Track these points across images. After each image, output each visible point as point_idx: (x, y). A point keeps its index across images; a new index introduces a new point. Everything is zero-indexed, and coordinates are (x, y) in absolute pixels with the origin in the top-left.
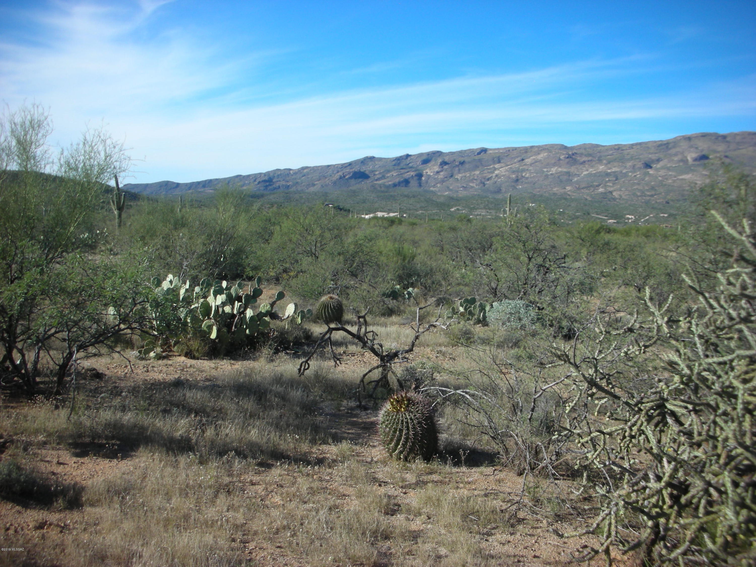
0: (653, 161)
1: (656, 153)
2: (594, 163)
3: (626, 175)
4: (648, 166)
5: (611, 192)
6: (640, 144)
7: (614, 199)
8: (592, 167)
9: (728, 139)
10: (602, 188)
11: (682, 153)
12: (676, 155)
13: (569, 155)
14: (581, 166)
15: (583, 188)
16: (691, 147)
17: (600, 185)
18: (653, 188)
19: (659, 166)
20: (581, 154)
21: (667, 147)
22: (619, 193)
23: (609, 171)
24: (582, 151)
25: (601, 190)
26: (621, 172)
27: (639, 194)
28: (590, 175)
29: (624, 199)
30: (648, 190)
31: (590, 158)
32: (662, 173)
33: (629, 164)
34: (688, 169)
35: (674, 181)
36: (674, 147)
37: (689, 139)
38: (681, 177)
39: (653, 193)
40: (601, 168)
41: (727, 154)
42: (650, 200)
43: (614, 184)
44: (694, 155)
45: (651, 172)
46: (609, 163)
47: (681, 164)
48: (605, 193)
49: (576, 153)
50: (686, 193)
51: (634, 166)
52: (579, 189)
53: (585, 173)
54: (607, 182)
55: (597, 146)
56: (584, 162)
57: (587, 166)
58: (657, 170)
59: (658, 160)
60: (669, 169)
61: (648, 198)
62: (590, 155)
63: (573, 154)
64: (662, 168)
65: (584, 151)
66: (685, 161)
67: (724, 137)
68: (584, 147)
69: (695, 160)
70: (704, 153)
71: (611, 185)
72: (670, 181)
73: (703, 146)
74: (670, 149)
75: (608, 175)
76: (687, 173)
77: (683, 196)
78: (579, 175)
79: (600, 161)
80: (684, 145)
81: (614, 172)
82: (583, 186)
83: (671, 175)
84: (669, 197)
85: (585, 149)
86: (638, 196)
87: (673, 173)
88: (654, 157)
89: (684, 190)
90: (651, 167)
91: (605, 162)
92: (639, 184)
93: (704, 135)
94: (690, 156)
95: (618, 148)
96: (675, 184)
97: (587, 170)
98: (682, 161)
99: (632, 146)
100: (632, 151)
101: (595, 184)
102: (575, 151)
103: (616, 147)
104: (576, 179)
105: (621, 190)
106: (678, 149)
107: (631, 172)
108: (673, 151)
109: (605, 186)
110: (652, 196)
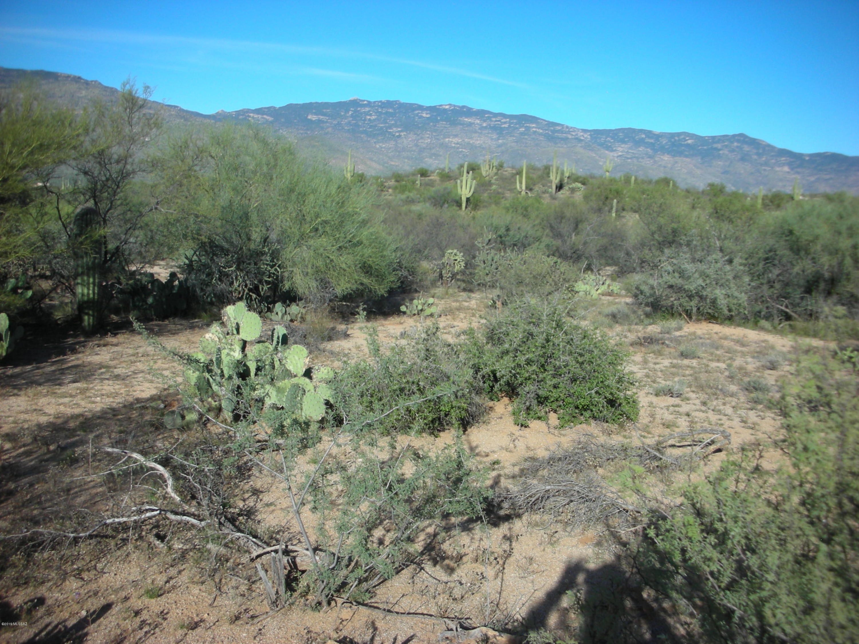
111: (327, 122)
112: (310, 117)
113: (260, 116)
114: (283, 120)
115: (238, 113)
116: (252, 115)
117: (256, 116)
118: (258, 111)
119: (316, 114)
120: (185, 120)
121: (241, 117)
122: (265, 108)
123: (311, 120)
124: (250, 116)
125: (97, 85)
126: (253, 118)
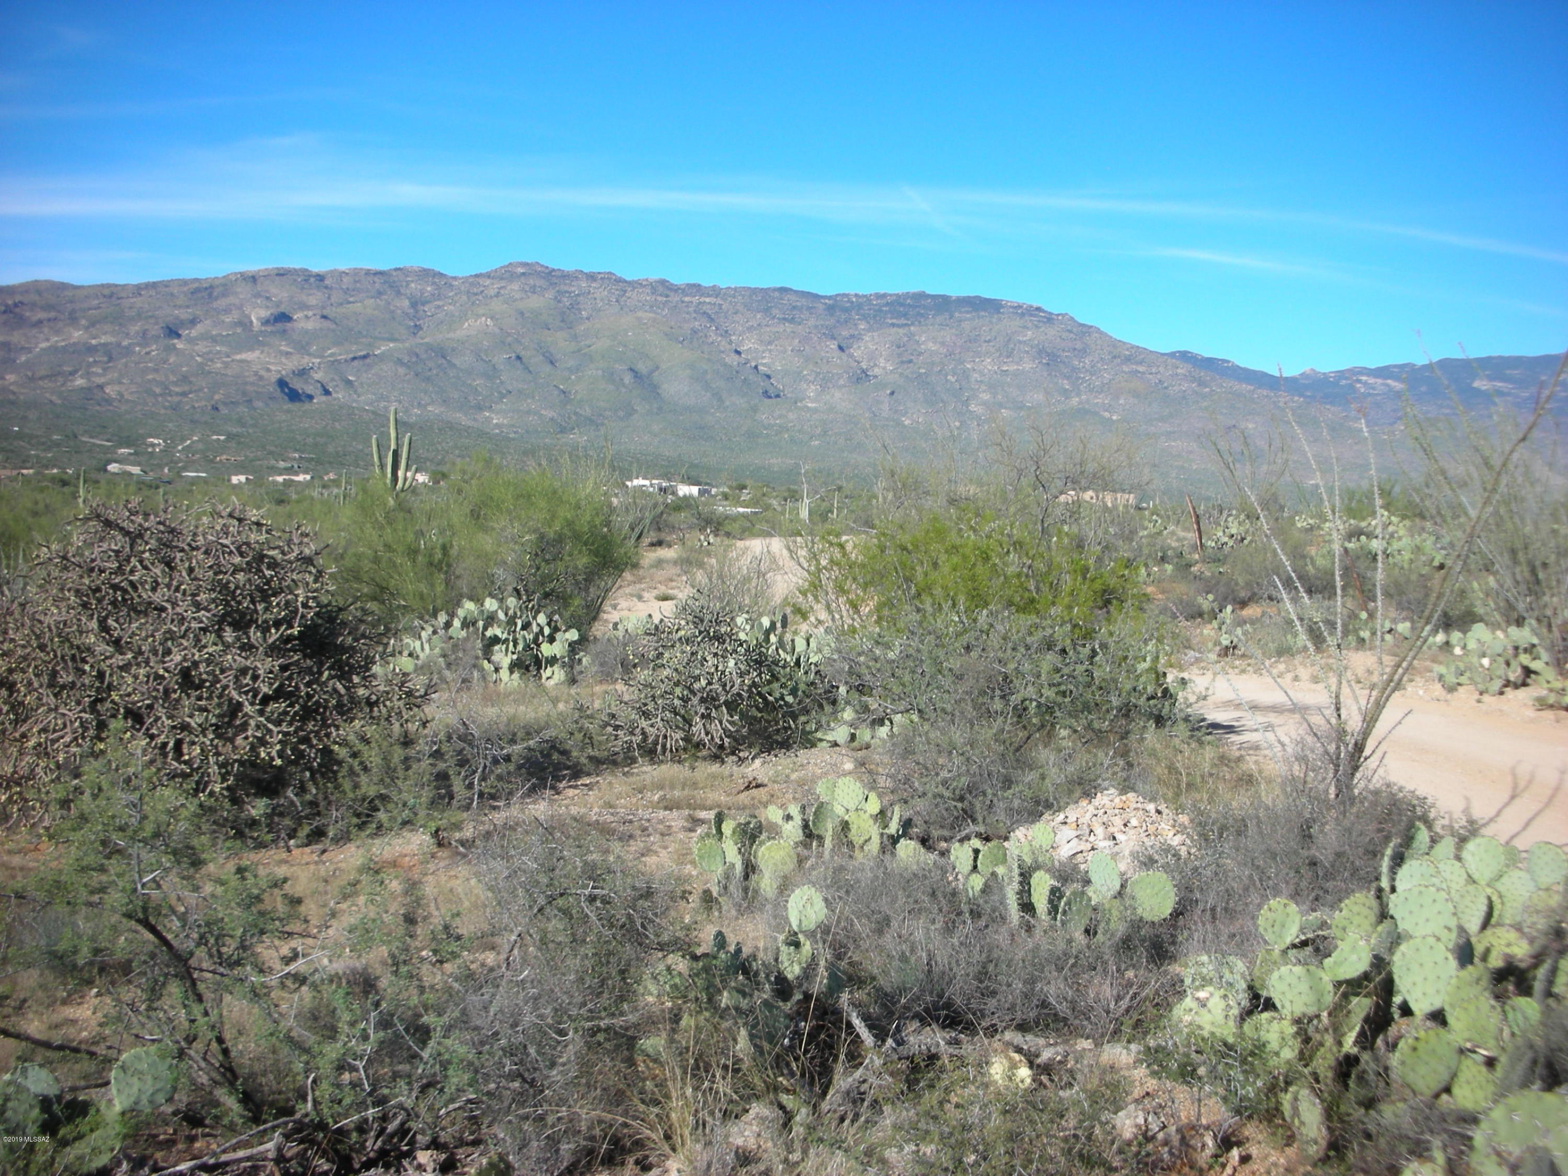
0: (182, 324)
1: (188, 307)
2: (60, 324)
3: (128, 351)
4: (172, 332)
5: (101, 387)
6: (154, 285)
7: (109, 401)
8: (57, 332)
9: (327, 282)
10: (82, 377)
11: (240, 308)
12: (227, 311)
13: (7, 306)
14: (34, 331)
15: (41, 378)
16: (258, 295)
17: (76, 372)
18: (185, 379)
19: (194, 333)
20: (33, 305)
21: (210, 295)
22: (117, 388)
23: (94, 342)
24: (34, 297)
25: (80, 382)
26: (119, 345)
27: (158, 390)
28: (54, 349)
29: (128, 401)
30: (176, 384)
31: (52, 314)
32: (201, 347)
33: (134, 328)
34: (252, 340)
35: (226, 365)
36: (224, 295)
37: (253, 279)
38: (238, 357)
39: (186, 388)
40: (77, 335)
41: (325, 312)
42: (179, 403)
43: (105, 369)
44: (265, 313)
45: (180, 345)
46: (93, 324)
47: (239, 330)
48: (89, 389)
49: (22, 303)
50: (249, 388)
51: (145, 333)
52: (32, 379)
53: (44, 345)
54: (90, 365)
55: (63, 286)
56: (40, 322)
57: (46, 330)
58: (191, 341)
59: (193, 322)
60: (214, 340)
61: (176, 399)
62: (49, 307)
63: (16, 305)
64: (204, 337)
65: (37, 298)
66: (245, 324)
67: (320, 278)
68: (36, 287)
69: (266, 322)
70: (282, 309)
71: (100, 371)
72: (219, 365)
73: (281, 294)
74: (216, 299)
75: (92, 350)
76: (252, 349)
77: (244, 394)
78: (29, 350)
79: (73, 320)
80: (244, 291)
81: (105, 345)
82: (43, 372)
83: (219, 352)
84: (217, 397)
85: (39, 293)
86: (156, 396)
87: (224, 349)
88: (184, 314)
89: (246, 383)
90: (179, 336)
91: (83, 322)
92: (156, 371)
93: (282, 274)
94: (257, 315)
95: (110, 293)
96: (229, 372)
97: (48, 340)
98: (240, 323)
99: (139, 289)
100: (138, 301)
101: (67, 369)
102: (18, 298)
103: (106, 292)
104: (23, 358)
105: (120, 383)
106: (232, 300)
107: (139, 345)
108: (222, 303)
109: (88, 375)
110: (184, 394)
111: (1509, 394)
112: (1476, 384)
113: (1379, 381)
114: (1423, 389)
115: (1341, 374)
116: (1364, 378)
117: (1371, 381)
118: (1383, 372)
119: (1490, 378)
120: (1199, 385)
121: (1344, 382)
122: (1395, 366)
123: (1478, 390)
124: (1359, 381)
125: (1067, 321)
126: (1365, 383)
